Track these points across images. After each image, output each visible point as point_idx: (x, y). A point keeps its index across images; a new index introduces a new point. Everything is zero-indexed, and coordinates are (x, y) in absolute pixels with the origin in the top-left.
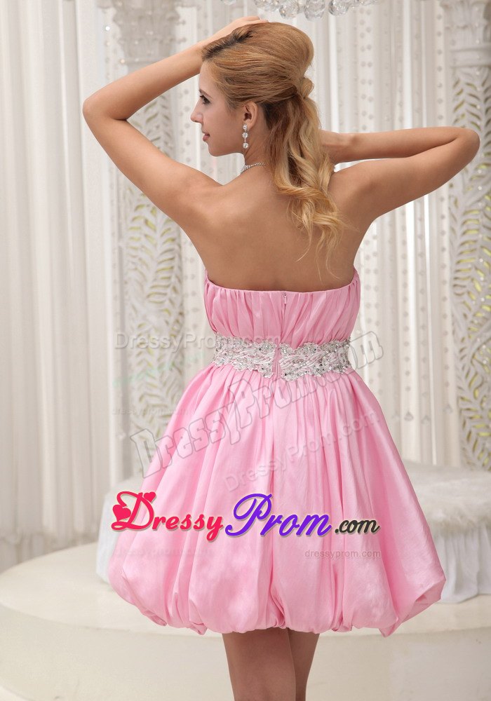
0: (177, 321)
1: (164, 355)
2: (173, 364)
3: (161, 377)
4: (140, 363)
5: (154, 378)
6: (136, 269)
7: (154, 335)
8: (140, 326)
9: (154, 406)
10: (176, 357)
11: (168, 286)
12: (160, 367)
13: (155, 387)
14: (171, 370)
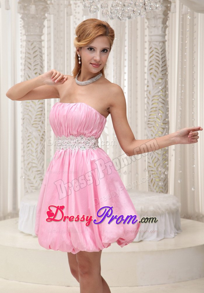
0: (43, 135)
1: (38, 147)
2: (41, 151)
3: (36, 156)
4: (28, 150)
5: (34, 156)
6: (28, 114)
7: (34, 139)
8: (29, 136)
9: (33, 167)
10: (42, 149)
11: (40, 121)
12: (36, 152)
13: (34, 159)
14: (40, 153)
